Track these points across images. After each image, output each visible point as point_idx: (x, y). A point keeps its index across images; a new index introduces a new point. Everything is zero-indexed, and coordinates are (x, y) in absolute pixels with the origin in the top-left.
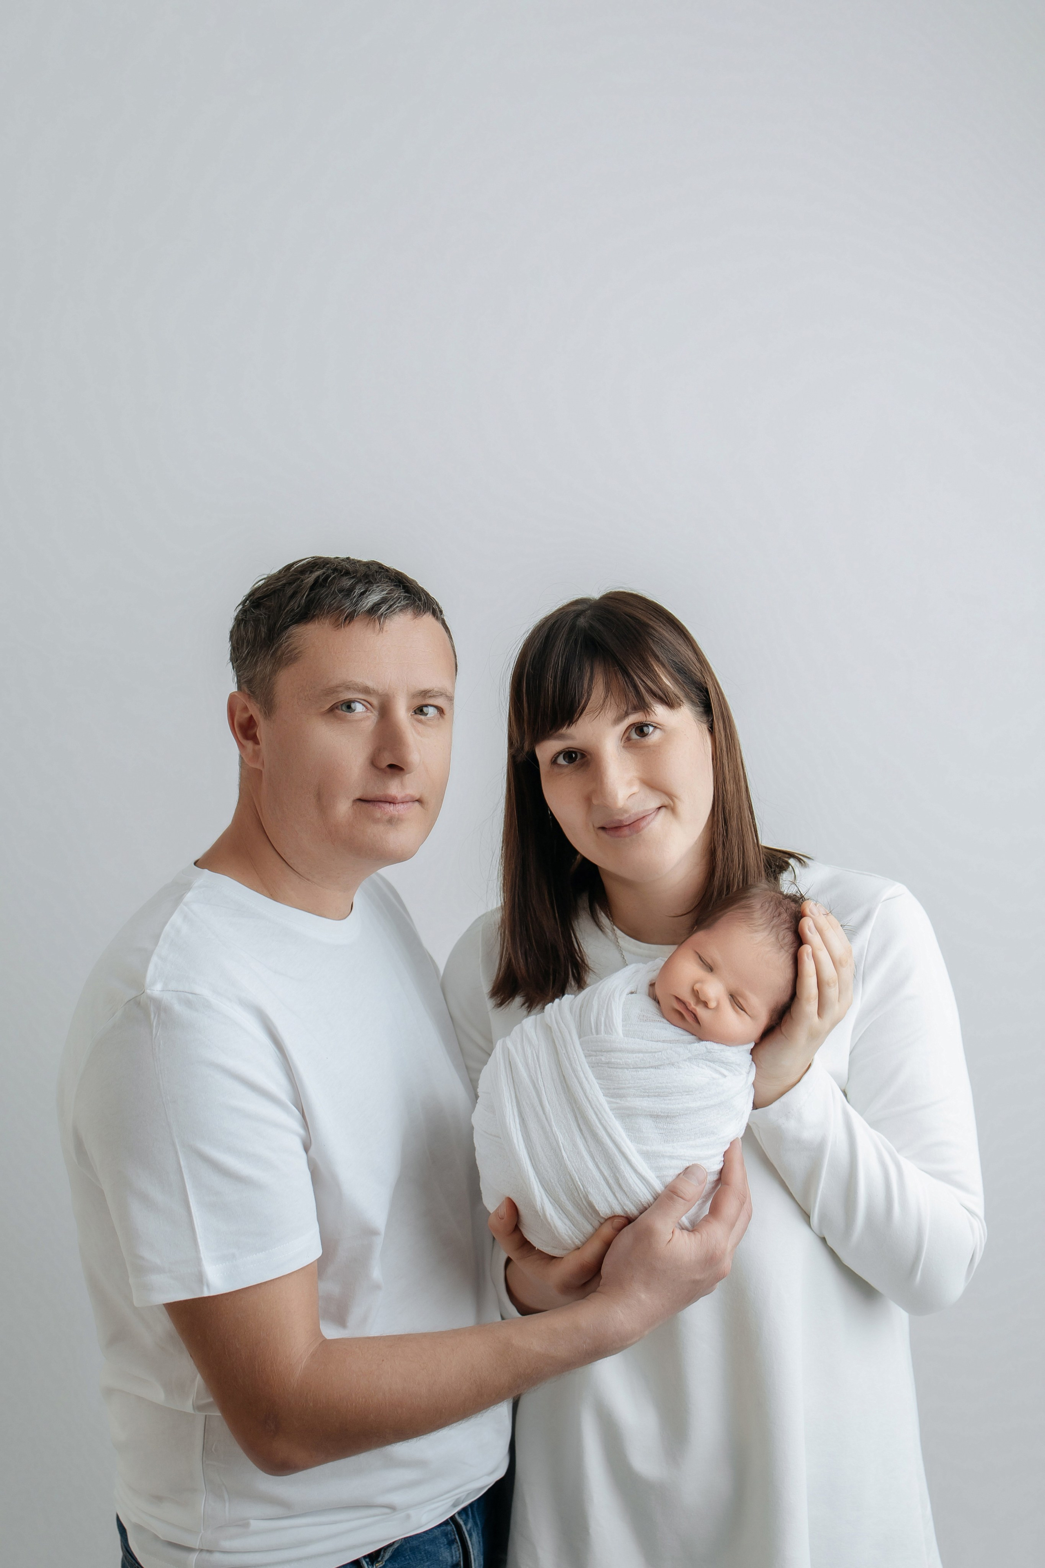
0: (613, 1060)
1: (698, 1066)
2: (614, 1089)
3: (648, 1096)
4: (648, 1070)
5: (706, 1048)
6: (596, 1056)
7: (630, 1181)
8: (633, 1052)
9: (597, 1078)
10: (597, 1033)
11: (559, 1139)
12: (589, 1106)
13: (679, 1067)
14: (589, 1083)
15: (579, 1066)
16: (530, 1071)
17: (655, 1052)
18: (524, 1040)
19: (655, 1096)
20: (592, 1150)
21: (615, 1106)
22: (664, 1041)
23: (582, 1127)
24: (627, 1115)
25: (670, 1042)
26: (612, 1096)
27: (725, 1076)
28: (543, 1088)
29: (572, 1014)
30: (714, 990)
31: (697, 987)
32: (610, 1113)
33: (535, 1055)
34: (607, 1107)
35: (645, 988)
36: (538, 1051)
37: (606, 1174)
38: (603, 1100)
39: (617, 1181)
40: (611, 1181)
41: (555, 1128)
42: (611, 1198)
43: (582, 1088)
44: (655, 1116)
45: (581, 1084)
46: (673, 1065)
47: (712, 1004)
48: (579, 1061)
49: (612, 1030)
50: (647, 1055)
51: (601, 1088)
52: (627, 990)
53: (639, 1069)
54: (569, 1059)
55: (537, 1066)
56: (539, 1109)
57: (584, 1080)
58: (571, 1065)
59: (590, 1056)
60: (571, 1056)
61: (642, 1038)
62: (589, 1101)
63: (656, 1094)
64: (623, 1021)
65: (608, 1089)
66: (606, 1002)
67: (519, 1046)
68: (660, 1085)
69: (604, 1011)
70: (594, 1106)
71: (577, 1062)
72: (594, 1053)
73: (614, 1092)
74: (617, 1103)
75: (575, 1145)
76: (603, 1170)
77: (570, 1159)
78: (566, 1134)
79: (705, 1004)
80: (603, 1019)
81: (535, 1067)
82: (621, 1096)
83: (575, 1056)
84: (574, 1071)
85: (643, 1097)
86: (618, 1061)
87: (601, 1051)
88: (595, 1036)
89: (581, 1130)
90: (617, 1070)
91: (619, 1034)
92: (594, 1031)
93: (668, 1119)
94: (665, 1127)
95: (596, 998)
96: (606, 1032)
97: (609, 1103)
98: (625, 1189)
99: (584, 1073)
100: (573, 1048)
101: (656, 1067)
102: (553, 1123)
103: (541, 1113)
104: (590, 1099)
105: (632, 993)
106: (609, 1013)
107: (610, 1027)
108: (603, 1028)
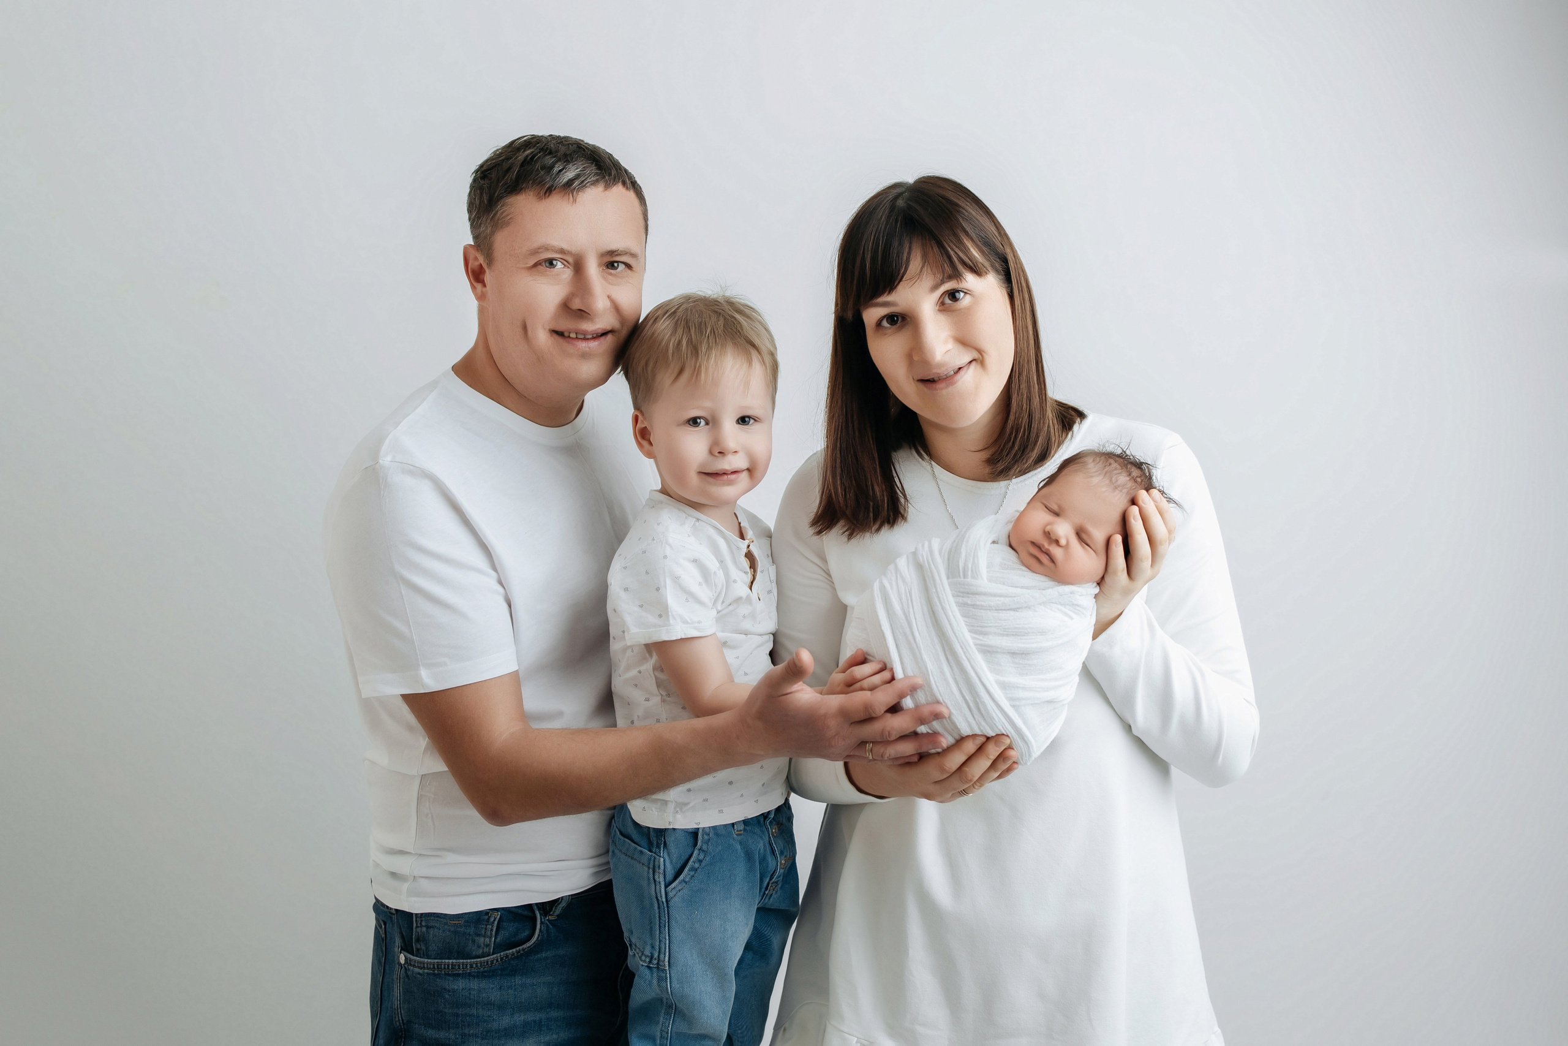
0: (978, 603)
1: (1051, 610)
2: (978, 626)
3: (1007, 635)
4: (1008, 612)
5: (1059, 592)
6: (963, 597)
7: (989, 708)
8: (995, 595)
9: (963, 616)
10: (965, 576)
11: (928, 667)
12: (956, 640)
13: (1035, 611)
14: (956, 621)
15: (948, 605)
16: (903, 605)
17: (1015, 597)
18: (899, 578)
19: (1013, 635)
20: (956, 677)
21: (979, 642)
22: (1022, 587)
23: (948, 656)
24: (988, 651)
25: (1027, 588)
26: (976, 632)
27: (1072, 618)
28: (914, 620)
29: (941, 557)
30: (1064, 531)
31: (1049, 528)
32: (974, 648)
34: (971, 641)
35: (1004, 539)
36: (911, 589)
37: (967, 698)
38: (968, 637)
39: (976, 706)
40: (972, 705)
41: (925, 657)
42: (971, 719)
43: (950, 624)
44: (1013, 654)
45: (949, 621)
46: (1029, 608)
47: (1063, 543)
48: (948, 600)
49: (977, 576)
50: (1007, 599)
51: (966, 625)
52: (990, 541)
53: (999, 611)
54: (939, 597)
55: (910, 601)
56: (910, 637)
57: (952, 618)
58: (940, 603)
59: (958, 596)
60: (941, 596)
61: (1004, 584)
62: (956, 636)
63: (1014, 633)
64: (987, 568)
65: (973, 626)
66: (973, 551)
67: (894, 583)
68: (1017, 626)
69: (971, 560)
70: (960, 641)
71: (946, 602)
72: (961, 595)
73: (978, 630)
74: (981, 640)
75: (942, 672)
76: (965, 695)
77: (938, 684)
78: (935, 663)
79: (1057, 543)
80: (970, 566)
82: (985, 634)
83: (944, 596)
84: (943, 609)
85: (1003, 635)
86: (983, 603)
87: (968, 593)
88: (962, 579)
89: (947, 659)
90: (982, 611)
91: (983, 581)
92: (961, 574)
93: (1023, 656)
94: (1021, 662)
95: (963, 546)
96: (973, 577)
97: (974, 638)
98: (983, 712)
99: (952, 612)
100: (942, 588)
101: (1014, 610)
102: (923, 652)
103: (912, 641)
104: (957, 635)
105: (994, 542)
106: (976, 561)
107: (976, 574)
108: (970, 573)
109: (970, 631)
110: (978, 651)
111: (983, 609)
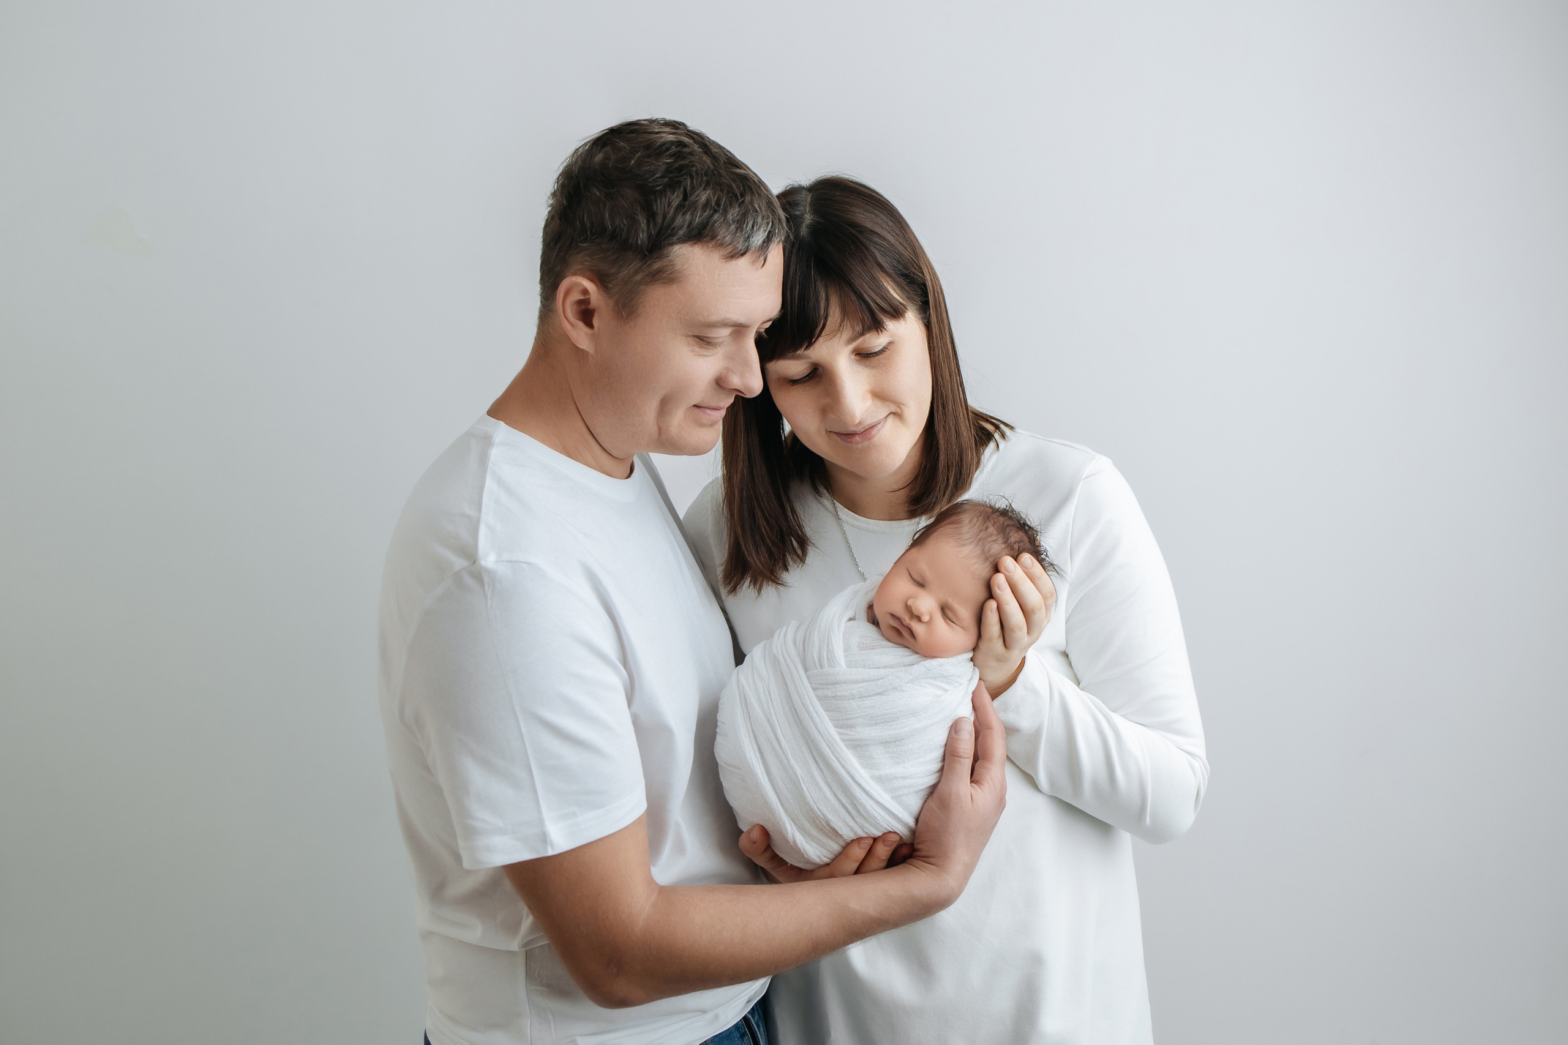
0: (839, 694)
1: (921, 686)
2: (843, 720)
3: (876, 724)
4: (873, 698)
5: (926, 667)
6: (823, 689)
7: (868, 807)
8: (856, 682)
9: (826, 710)
10: (822, 667)
11: (798, 772)
12: (822, 739)
13: (903, 691)
14: (819, 717)
15: (808, 700)
17: (878, 680)
18: (755, 674)
19: (882, 723)
20: (828, 780)
21: (846, 737)
22: (885, 667)
23: (817, 758)
24: (857, 746)
25: (891, 667)
26: (841, 727)
27: (946, 691)
28: (776, 722)
29: (795, 649)
30: (926, 604)
31: (910, 603)
32: (842, 745)
33: (766, 690)
34: (837, 738)
35: (863, 615)
36: (769, 685)
37: (844, 802)
38: (833, 732)
39: (854, 807)
40: (850, 808)
41: (792, 762)
42: (852, 823)
43: (813, 722)
44: (885, 743)
45: (811, 718)
46: (896, 689)
47: (926, 618)
48: (808, 695)
49: (834, 663)
50: (870, 683)
51: (831, 720)
52: (846, 618)
53: (864, 699)
54: (798, 692)
55: (769, 701)
56: (775, 743)
57: (814, 714)
58: (801, 699)
59: (818, 690)
60: (801, 692)
61: (864, 667)
62: (821, 734)
63: (884, 720)
64: (844, 652)
65: (838, 720)
66: (826, 637)
68: (884, 712)
69: (825, 646)
70: (826, 740)
71: (806, 697)
72: (821, 687)
73: (843, 724)
74: (848, 734)
75: (812, 777)
76: (841, 798)
77: (810, 790)
78: (803, 767)
79: (919, 619)
80: (825, 654)
81: (768, 702)
82: (851, 727)
83: (804, 691)
84: (804, 705)
85: (871, 725)
86: (844, 693)
87: (827, 684)
88: (820, 670)
89: (816, 762)
90: (844, 702)
91: (842, 666)
92: (818, 665)
93: (897, 743)
94: (895, 750)
95: (816, 633)
96: (830, 666)
97: (840, 734)
98: (864, 814)
99: (814, 708)
100: (800, 682)
101: (880, 694)
102: (790, 757)
103: (777, 747)
104: (822, 732)
105: (850, 619)
106: (830, 647)
107: (832, 660)
108: (826, 662)
109: (836, 726)
110: (847, 747)
111: (846, 700)
